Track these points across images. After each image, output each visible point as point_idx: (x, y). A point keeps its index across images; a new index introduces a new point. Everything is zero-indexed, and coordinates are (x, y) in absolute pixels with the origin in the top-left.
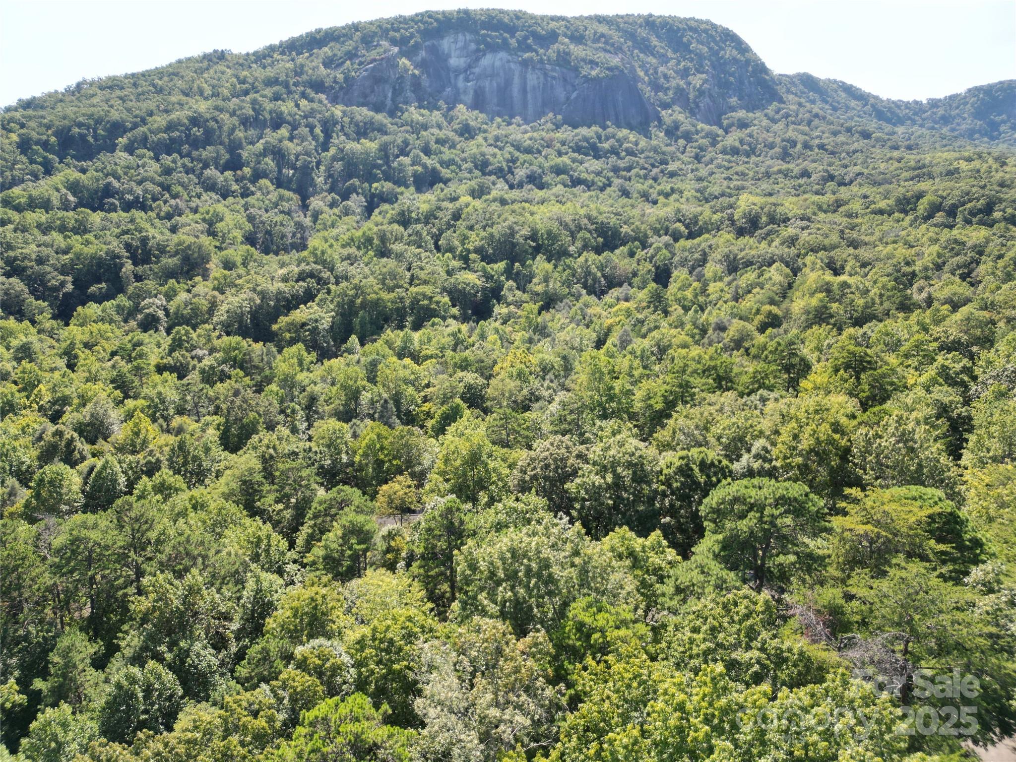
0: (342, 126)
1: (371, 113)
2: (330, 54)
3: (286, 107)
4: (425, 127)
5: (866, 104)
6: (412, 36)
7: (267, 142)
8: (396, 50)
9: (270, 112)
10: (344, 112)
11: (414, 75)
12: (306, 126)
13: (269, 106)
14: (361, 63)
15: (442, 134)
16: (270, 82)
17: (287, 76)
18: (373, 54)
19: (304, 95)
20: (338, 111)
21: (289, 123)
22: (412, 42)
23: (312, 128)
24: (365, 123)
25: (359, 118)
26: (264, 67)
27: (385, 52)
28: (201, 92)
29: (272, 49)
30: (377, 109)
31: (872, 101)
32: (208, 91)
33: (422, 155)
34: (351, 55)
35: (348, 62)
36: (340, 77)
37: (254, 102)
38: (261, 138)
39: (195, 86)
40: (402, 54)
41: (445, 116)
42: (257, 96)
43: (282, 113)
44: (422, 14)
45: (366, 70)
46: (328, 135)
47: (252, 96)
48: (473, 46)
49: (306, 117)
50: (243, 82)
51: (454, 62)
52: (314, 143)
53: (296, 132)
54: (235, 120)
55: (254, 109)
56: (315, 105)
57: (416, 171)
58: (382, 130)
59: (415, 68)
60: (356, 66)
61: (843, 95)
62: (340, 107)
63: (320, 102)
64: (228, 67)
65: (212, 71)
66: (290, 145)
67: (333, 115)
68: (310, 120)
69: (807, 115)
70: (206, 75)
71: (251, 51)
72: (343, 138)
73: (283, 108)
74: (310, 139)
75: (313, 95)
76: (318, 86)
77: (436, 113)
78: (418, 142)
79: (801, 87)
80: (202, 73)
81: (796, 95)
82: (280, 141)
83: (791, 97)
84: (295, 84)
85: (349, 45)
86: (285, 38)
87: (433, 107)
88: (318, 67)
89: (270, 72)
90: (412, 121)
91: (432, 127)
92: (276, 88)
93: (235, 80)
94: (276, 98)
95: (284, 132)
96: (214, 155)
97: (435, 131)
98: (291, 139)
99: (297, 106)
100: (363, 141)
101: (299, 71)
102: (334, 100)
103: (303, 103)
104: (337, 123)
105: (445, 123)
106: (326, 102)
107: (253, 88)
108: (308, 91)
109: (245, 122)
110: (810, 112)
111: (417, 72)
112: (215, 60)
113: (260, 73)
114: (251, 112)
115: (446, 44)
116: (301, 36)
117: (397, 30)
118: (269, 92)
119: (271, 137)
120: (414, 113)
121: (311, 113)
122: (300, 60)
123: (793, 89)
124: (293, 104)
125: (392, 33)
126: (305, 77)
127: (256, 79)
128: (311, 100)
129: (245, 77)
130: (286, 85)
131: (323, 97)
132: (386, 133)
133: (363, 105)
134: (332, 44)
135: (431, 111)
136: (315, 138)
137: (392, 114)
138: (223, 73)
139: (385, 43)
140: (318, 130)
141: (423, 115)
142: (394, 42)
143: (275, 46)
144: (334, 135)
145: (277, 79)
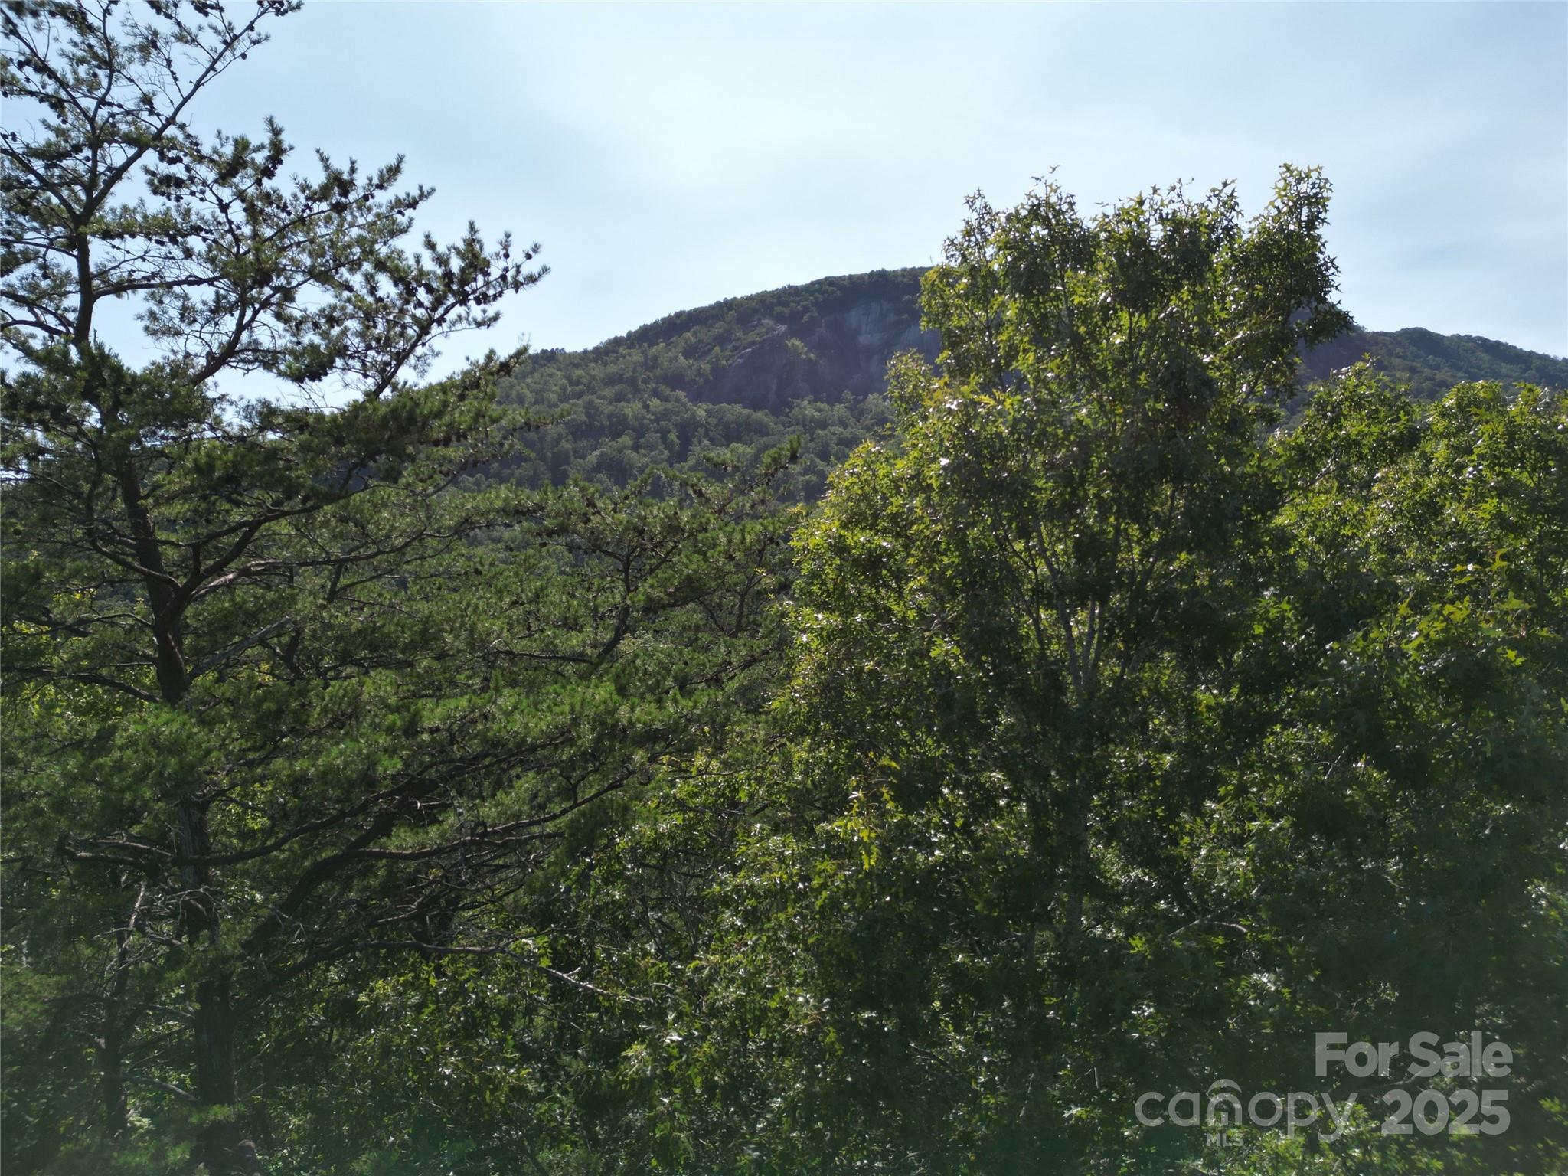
0: (707, 431)
1: (746, 411)
2: (693, 340)
3: (631, 410)
4: (823, 424)
5: (1528, 368)
6: (806, 309)
7: (602, 454)
8: (783, 328)
9: (610, 417)
10: (710, 413)
11: (809, 360)
12: (657, 432)
13: (607, 408)
14: (735, 348)
15: (847, 433)
16: (610, 381)
17: (634, 371)
18: (753, 336)
19: (655, 394)
20: (701, 412)
21: (634, 429)
22: (806, 318)
23: (664, 433)
24: (738, 424)
25: (728, 416)
26: (606, 364)
27: (768, 332)
28: (521, 400)
29: (617, 342)
30: (756, 406)
31: (1538, 362)
32: (530, 397)
33: (817, 460)
34: (722, 340)
35: (717, 349)
36: (705, 366)
37: (589, 405)
38: (596, 449)
39: (514, 393)
40: (791, 333)
41: (851, 409)
42: (593, 397)
43: (625, 417)
44: (819, 282)
45: (742, 357)
46: (686, 440)
47: (587, 398)
48: (892, 317)
49: (657, 420)
50: (578, 383)
51: (864, 339)
52: (666, 452)
53: (642, 440)
54: (561, 428)
55: (588, 414)
56: (670, 405)
57: (808, 482)
58: (762, 430)
59: (810, 351)
60: (728, 353)
61: (1486, 357)
62: (703, 406)
63: (678, 400)
64: (559, 369)
65: (537, 375)
66: (634, 455)
67: (694, 416)
68: (663, 423)
69: (1426, 384)
70: (528, 380)
71: (590, 348)
72: (706, 442)
73: (628, 411)
74: (661, 447)
75: (667, 392)
76: (676, 380)
77: (838, 406)
78: (812, 445)
79: (1413, 349)
80: (524, 377)
81: (1404, 357)
82: (620, 451)
83: (1396, 361)
84: (645, 381)
85: (719, 327)
86: (635, 328)
87: (833, 399)
88: (676, 358)
89: (612, 369)
90: (804, 419)
91: (833, 424)
92: (618, 387)
93: (565, 381)
94: (619, 398)
95: (626, 440)
96: (531, 473)
97: (838, 429)
98: (636, 448)
99: (646, 407)
100: (734, 445)
101: (651, 364)
102: (697, 398)
103: (655, 403)
104: (701, 425)
105: (852, 420)
106: (685, 400)
107: (589, 388)
108: (662, 387)
109: (576, 431)
110: (1431, 379)
111: (812, 356)
112: (542, 362)
113: (598, 371)
114: (584, 418)
115: (853, 318)
116: (656, 323)
117: (785, 304)
118: (608, 392)
119: (608, 447)
120: (808, 409)
121: (666, 415)
122: (654, 350)
123: (1399, 351)
124: (640, 405)
125: (778, 309)
126: (658, 371)
127: (593, 378)
128: (666, 399)
129: (580, 377)
130: (632, 382)
131: (681, 394)
132: (767, 435)
133: (736, 402)
134: (696, 328)
135: (832, 405)
136: (668, 445)
137: (776, 411)
138: (551, 376)
139: (767, 322)
140: (673, 436)
141: (820, 410)
142: (780, 319)
143: (621, 338)
144: (695, 441)
145: (621, 376)
